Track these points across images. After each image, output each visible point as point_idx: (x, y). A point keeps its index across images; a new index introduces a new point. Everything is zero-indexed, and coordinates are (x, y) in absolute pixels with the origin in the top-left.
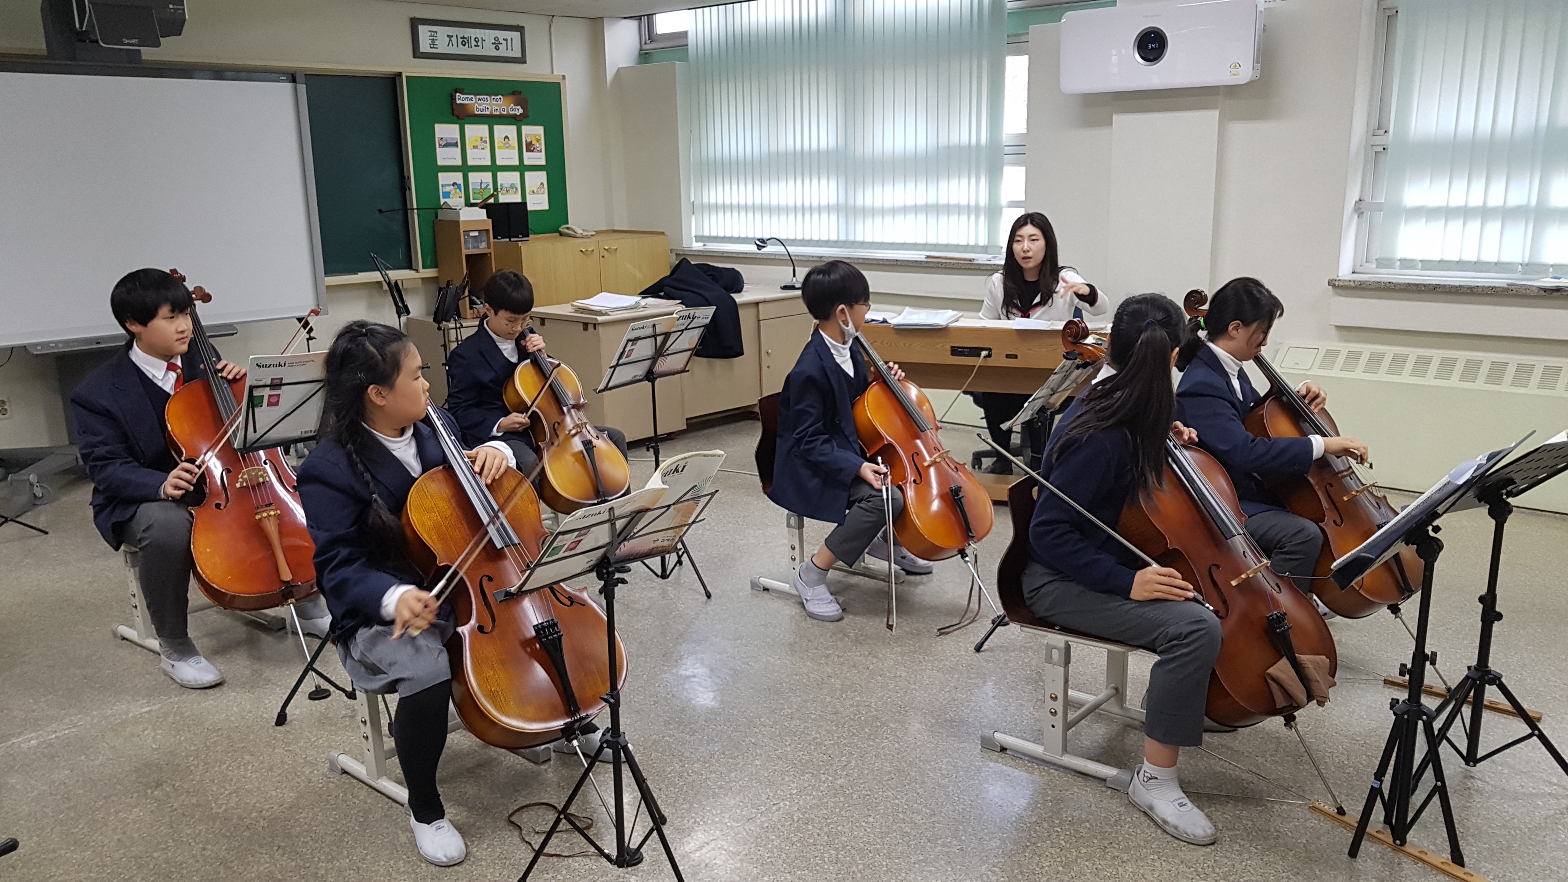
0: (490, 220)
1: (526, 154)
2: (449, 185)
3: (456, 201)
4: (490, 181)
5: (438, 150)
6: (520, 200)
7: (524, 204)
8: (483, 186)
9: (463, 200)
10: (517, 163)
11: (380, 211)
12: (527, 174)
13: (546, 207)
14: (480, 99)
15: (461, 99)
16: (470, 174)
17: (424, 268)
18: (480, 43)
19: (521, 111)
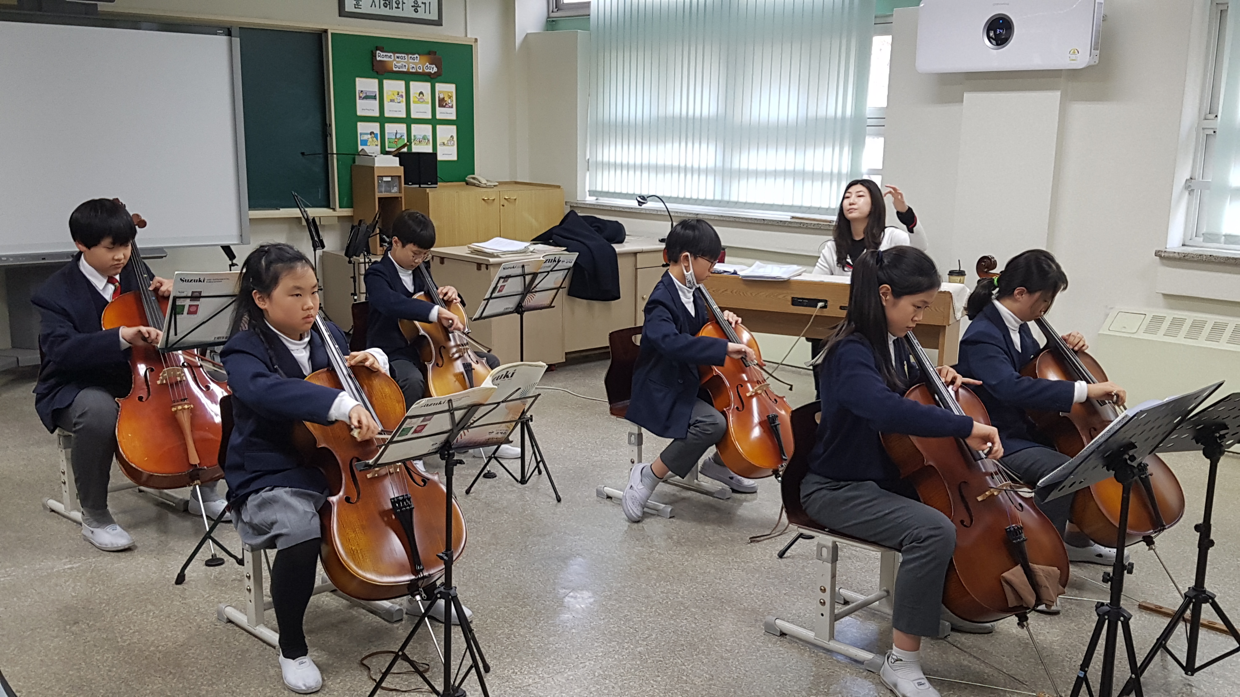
0: (402, 167)
1: (438, 109)
2: (367, 134)
3: (373, 148)
4: (405, 131)
5: (358, 101)
6: (431, 151)
7: (434, 155)
8: (398, 136)
9: (379, 148)
10: (430, 117)
11: (303, 154)
12: (438, 127)
13: (455, 158)
14: (398, 57)
15: (381, 56)
16: (387, 125)
17: (340, 207)
18: (400, 6)
19: (435, 70)
